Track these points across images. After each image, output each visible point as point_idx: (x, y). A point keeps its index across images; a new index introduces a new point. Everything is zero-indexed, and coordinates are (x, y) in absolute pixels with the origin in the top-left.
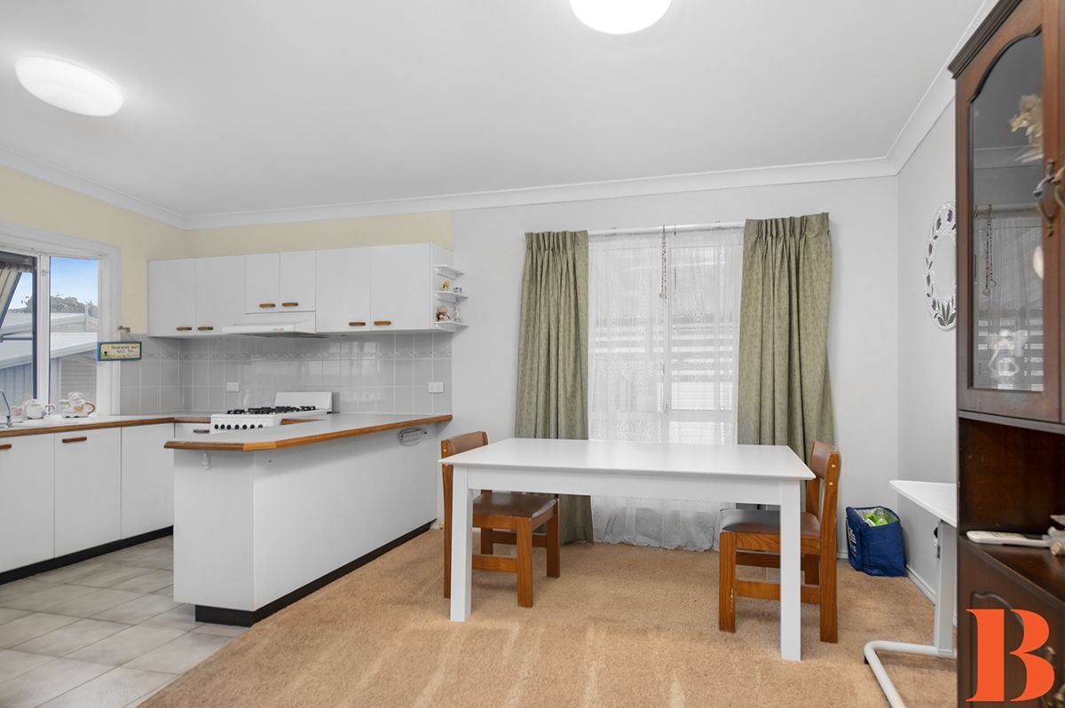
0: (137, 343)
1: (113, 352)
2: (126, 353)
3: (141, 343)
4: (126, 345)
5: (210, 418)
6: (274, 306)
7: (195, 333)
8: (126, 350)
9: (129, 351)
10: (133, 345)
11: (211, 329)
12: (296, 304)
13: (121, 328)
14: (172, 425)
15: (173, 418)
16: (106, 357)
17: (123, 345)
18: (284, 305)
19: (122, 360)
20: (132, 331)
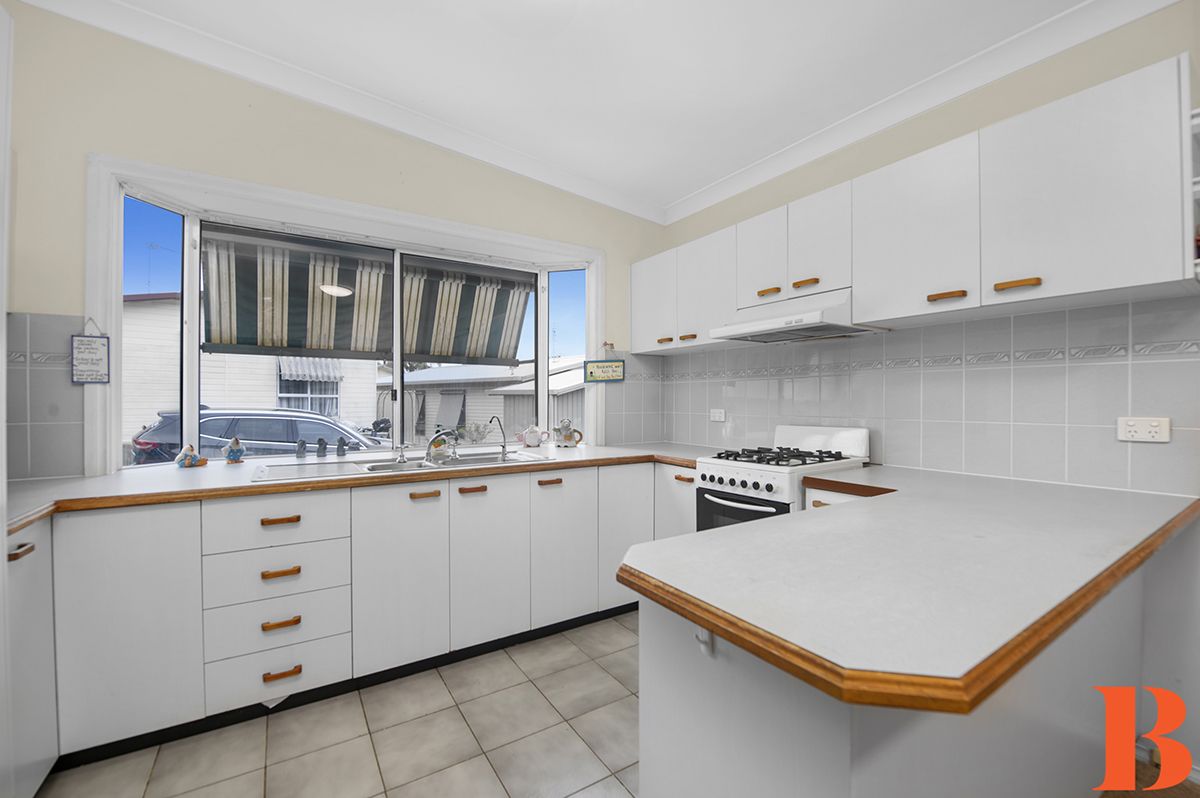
0: (621, 361)
1: (599, 374)
2: (610, 375)
3: (623, 362)
4: (610, 364)
5: (695, 462)
6: (778, 290)
7: (677, 344)
8: (610, 369)
9: (614, 371)
10: (617, 364)
11: (694, 336)
12: (816, 281)
13: (606, 344)
14: (651, 465)
15: (652, 456)
16: (592, 379)
17: (607, 364)
18: (797, 285)
19: (608, 381)
20: (616, 348)
